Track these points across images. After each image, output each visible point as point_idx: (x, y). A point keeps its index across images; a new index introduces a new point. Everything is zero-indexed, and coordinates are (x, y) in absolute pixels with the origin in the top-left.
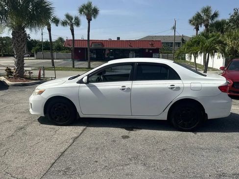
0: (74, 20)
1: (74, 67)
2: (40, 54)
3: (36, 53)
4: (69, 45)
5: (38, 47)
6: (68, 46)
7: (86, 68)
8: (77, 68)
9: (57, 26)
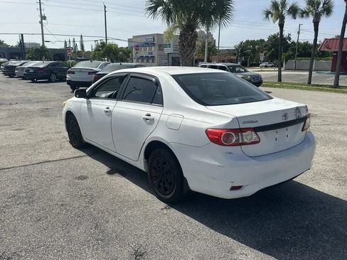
0: (321, 5)
1: (309, 83)
2: (292, 63)
3: (286, 61)
4: (328, 48)
5: (290, 52)
6: (326, 50)
7: (331, 86)
8: (313, 85)
9: (295, 18)
